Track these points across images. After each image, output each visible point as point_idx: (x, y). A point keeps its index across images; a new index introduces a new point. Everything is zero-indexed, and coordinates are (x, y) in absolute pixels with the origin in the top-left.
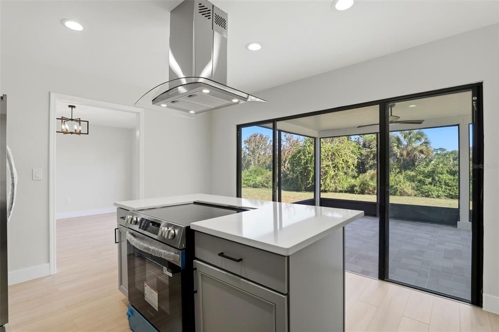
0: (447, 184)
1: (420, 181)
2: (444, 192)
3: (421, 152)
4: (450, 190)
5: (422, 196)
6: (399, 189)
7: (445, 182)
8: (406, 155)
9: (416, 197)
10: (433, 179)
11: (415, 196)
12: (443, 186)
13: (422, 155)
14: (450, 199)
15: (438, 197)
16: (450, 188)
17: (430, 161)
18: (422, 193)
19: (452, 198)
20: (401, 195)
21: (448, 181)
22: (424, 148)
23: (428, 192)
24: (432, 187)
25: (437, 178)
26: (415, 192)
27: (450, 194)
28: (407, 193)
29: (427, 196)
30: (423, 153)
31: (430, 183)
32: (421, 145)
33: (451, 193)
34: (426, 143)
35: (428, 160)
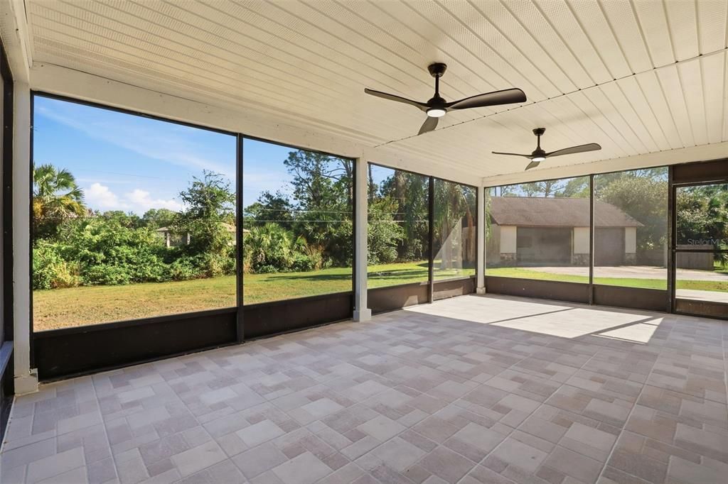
0: (129, 261)
1: (84, 258)
2: (128, 273)
3: (70, 208)
4: (136, 270)
5: (94, 284)
6: (48, 276)
7: (127, 258)
8: (40, 210)
9: (81, 288)
10: (107, 254)
11: (81, 285)
12: (125, 264)
13: (71, 213)
14: (137, 284)
15: (121, 282)
16: (135, 267)
17: (85, 224)
18: (94, 279)
19: (139, 281)
20: (53, 287)
21: (131, 256)
22: (74, 201)
23: (103, 277)
24: (110, 268)
25: (114, 253)
26: (81, 279)
27: (137, 276)
28: (65, 283)
29: (103, 284)
30: (73, 210)
31: (105, 261)
32: (67, 195)
33: (139, 274)
34: (77, 194)
35: (80, 223)
